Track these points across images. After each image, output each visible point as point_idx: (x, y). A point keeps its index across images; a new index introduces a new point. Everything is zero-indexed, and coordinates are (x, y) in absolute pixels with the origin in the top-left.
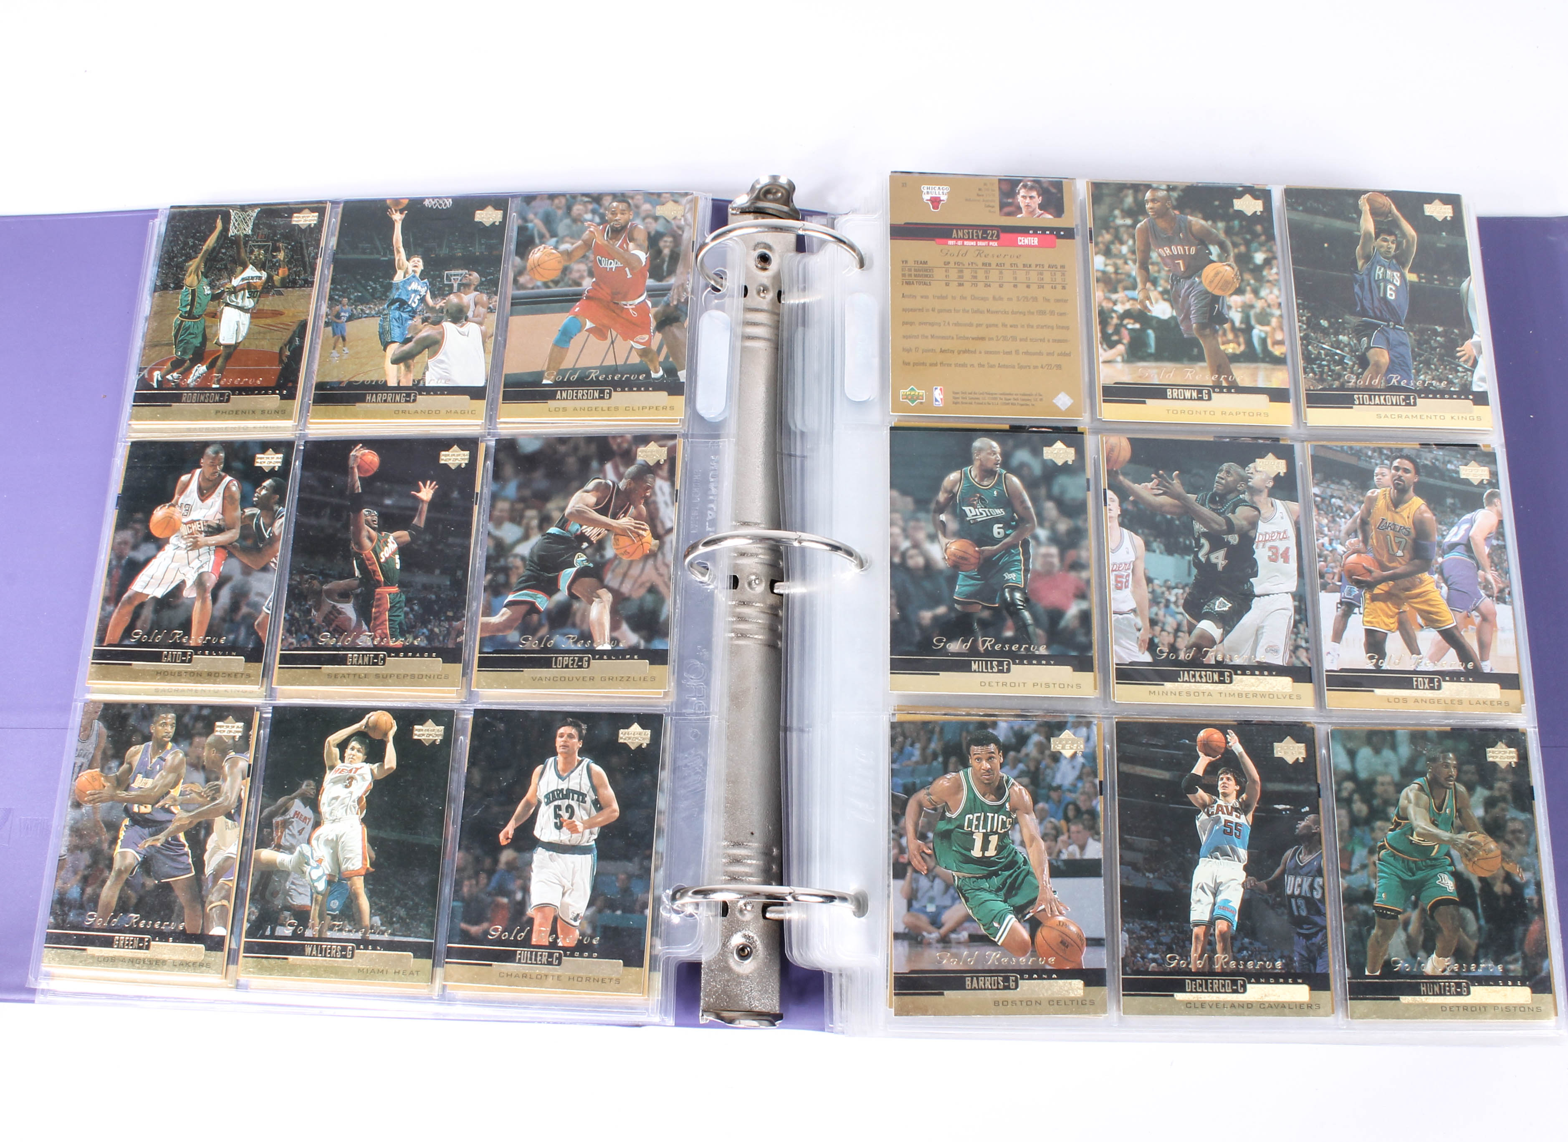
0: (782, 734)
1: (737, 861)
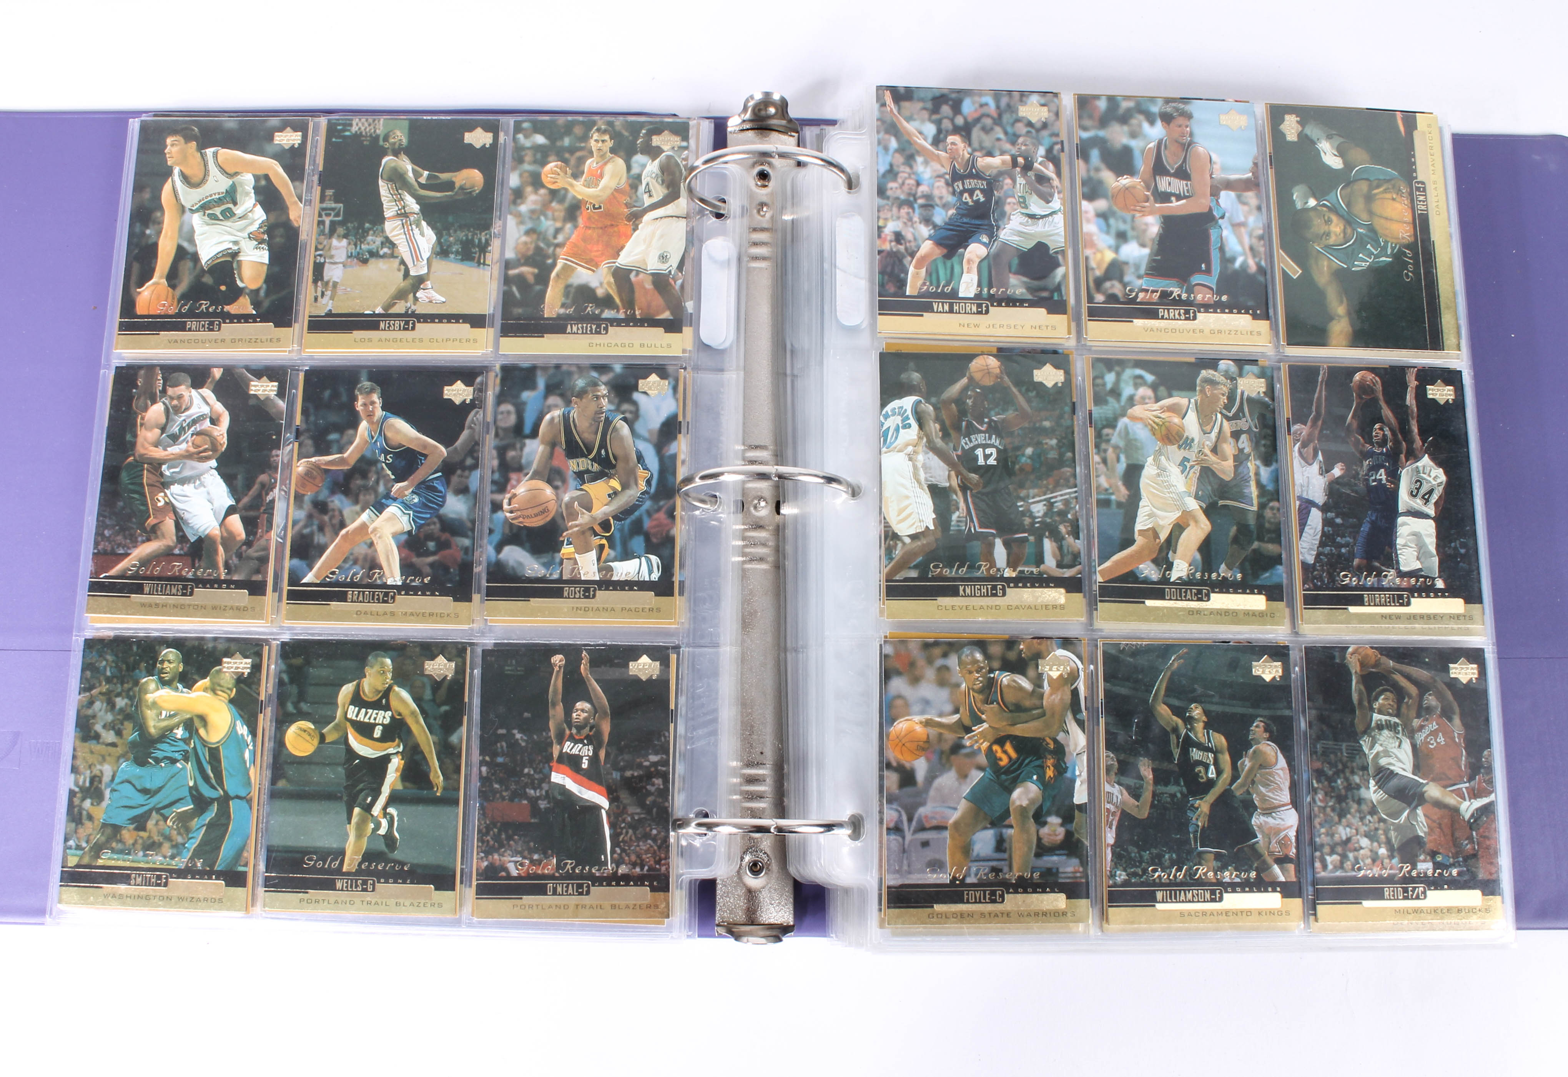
0: (782, 655)
1: (751, 780)
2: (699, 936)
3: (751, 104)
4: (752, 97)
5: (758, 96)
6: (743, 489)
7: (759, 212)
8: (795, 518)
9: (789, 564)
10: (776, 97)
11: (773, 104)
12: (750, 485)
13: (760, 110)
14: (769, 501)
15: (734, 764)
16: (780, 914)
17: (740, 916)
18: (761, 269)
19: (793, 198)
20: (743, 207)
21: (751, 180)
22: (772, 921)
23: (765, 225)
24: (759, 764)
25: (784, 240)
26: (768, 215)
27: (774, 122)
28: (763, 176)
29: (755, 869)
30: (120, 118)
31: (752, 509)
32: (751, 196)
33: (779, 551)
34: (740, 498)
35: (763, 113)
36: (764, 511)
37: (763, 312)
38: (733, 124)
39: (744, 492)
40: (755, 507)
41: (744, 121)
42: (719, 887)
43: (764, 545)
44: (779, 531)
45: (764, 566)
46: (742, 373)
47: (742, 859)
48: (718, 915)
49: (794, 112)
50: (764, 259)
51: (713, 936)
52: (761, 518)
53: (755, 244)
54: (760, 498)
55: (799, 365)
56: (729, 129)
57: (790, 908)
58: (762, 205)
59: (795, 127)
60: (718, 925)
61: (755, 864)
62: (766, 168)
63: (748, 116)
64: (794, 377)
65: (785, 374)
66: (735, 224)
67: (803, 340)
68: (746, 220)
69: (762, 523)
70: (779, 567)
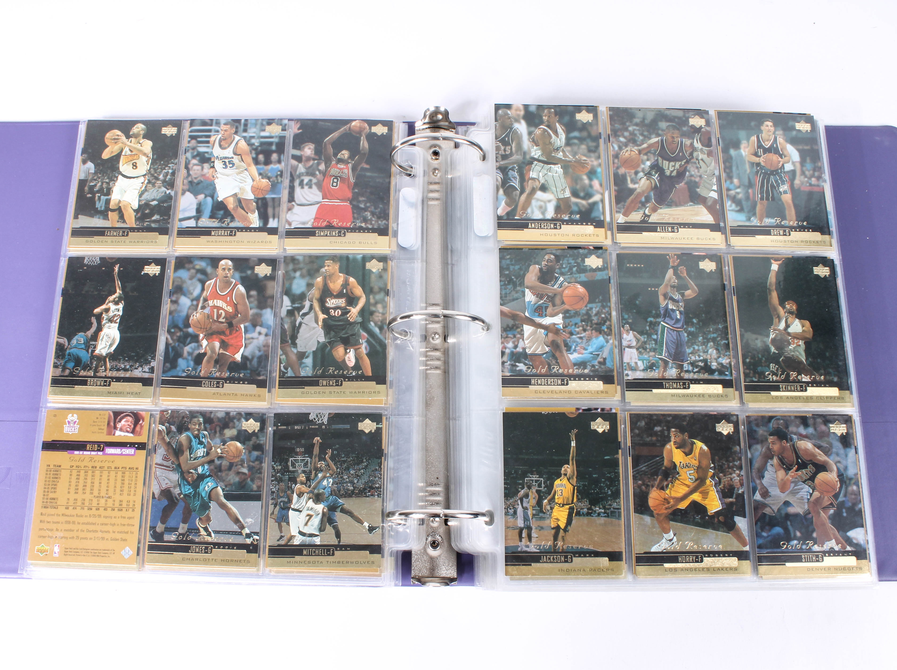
2: (402, 585)
3: (428, 113)
4: (428, 109)
5: (432, 109)
6: (426, 328)
7: (433, 173)
8: (454, 344)
9: (451, 370)
10: (442, 109)
11: (441, 113)
12: (430, 326)
13: (433, 117)
14: (441, 335)
15: (422, 484)
16: (449, 572)
17: (425, 572)
18: (435, 205)
19: (452, 165)
20: (424, 171)
21: (429, 156)
22: (444, 575)
23: (437, 181)
24: (436, 485)
25: (447, 188)
26: (439, 175)
27: (442, 123)
28: (436, 154)
29: (434, 545)
30: (74, 125)
31: (431, 339)
32: (429, 165)
33: (446, 363)
34: (424, 333)
35: (435, 118)
36: (438, 341)
37: (436, 229)
38: (419, 125)
39: (426, 330)
40: (433, 338)
41: (424, 123)
42: (413, 555)
43: (438, 359)
44: (446, 352)
45: (438, 372)
46: (425, 263)
47: (427, 539)
48: (412, 572)
49: (453, 118)
50: (437, 199)
51: (410, 585)
52: (436, 344)
53: (432, 191)
54: (435, 333)
55: (455, 258)
56: (416, 128)
57: (455, 568)
58: (435, 169)
59: (453, 126)
60: (413, 578)
61: (434, 542)
62: (437, 149)
63: (427, 120)
64: (453, 265)
65: (447, 263)
66: (420, 180)
67: (458, 245)
68: (426, 178)
69: (437, 347)
70: (446, 372)
